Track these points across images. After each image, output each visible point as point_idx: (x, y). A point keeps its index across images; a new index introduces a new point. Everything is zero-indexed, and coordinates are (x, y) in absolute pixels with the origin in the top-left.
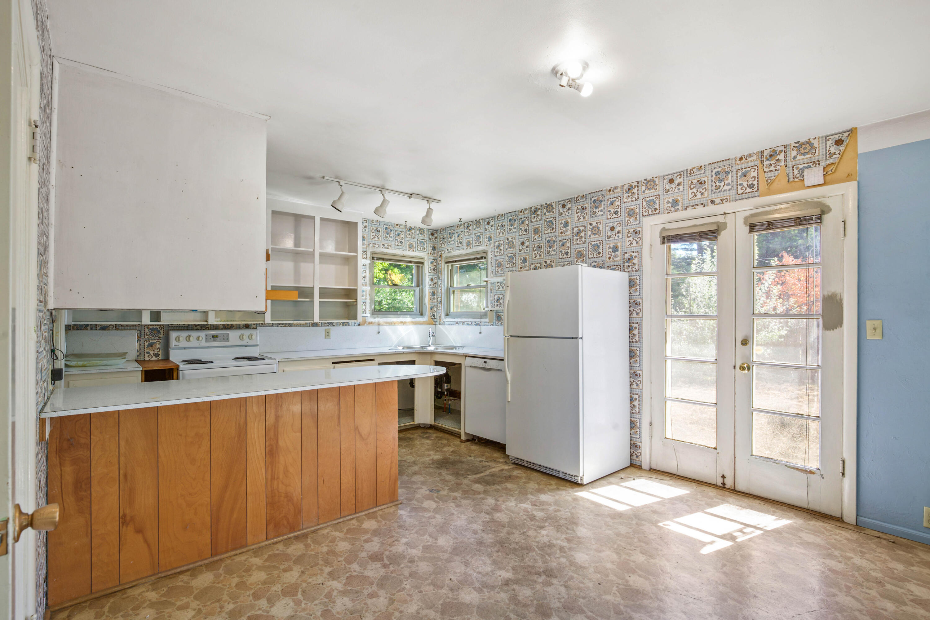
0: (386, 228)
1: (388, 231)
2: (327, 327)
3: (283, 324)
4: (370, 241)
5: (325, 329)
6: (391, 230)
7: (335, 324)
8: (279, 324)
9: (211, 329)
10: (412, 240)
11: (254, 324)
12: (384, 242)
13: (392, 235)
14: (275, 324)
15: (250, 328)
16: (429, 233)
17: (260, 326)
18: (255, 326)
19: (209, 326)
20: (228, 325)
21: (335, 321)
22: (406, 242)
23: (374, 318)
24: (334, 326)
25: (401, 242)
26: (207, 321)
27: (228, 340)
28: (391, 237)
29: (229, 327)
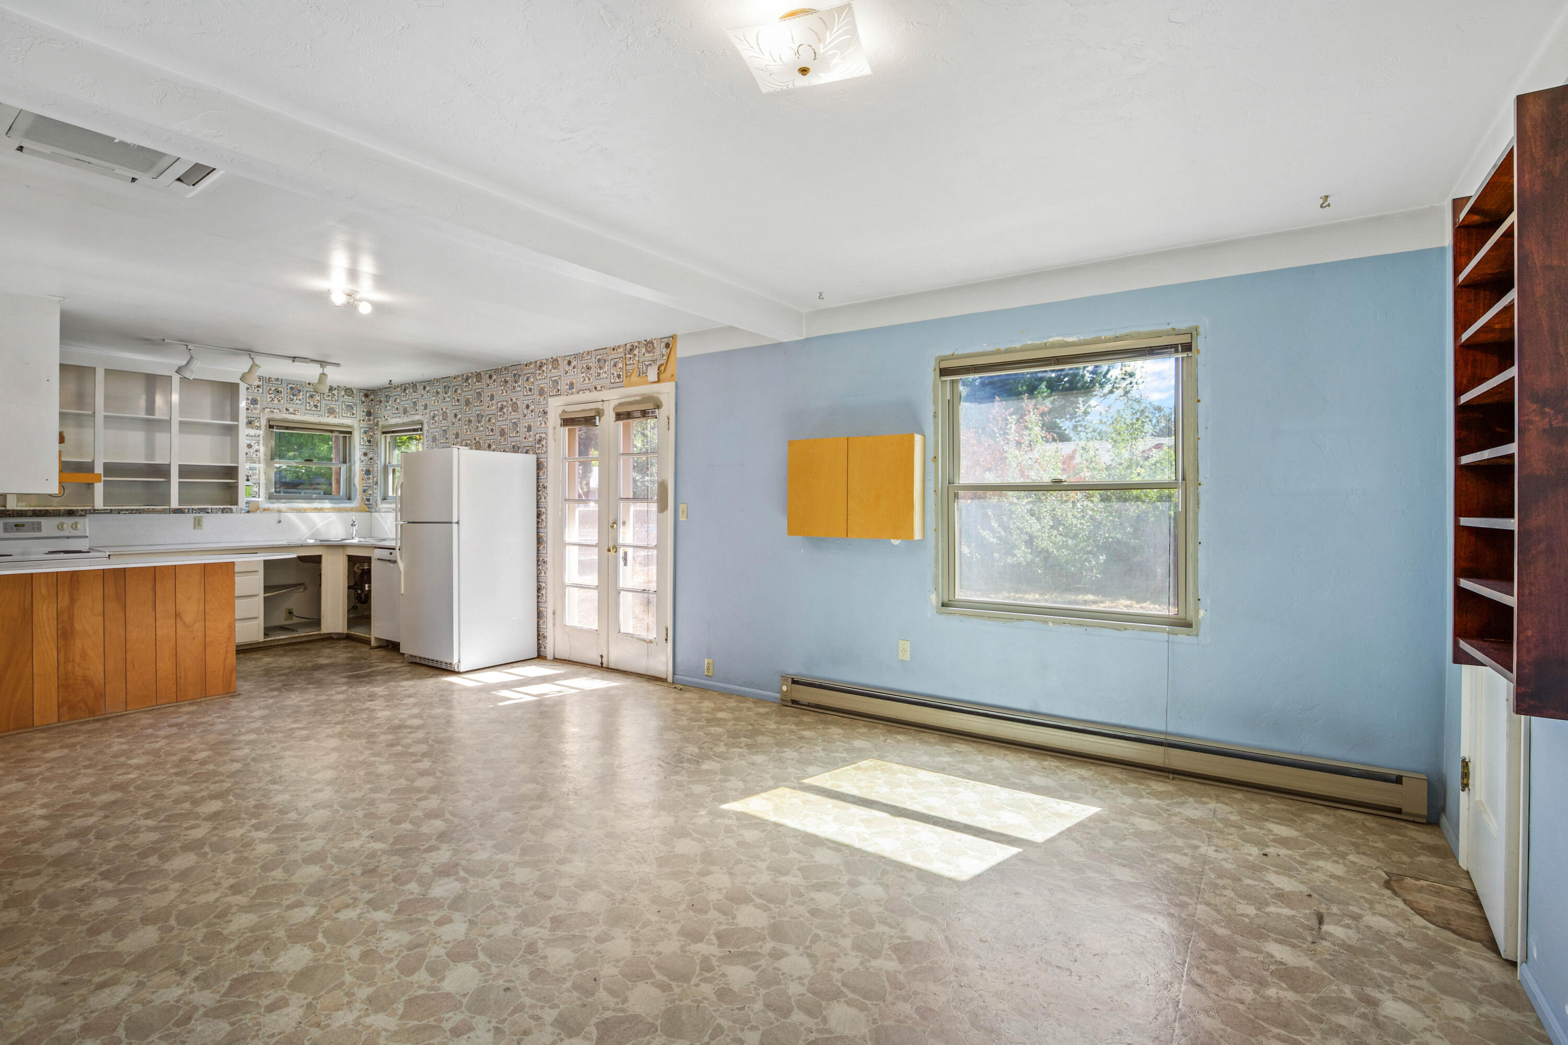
0: (292, 389)
1: (295, 391)
2: (197, 515)
3: (127, 510)
4: (265, 405)
5: (195, 517)
6: (300, 391)
7: (210, 511)
8: (122, 510)
9: (13, 516)
10: (334, 403)
11: (82, 510)
12: (288, 406)
13: (301, 397)
14: (115, 510)
15: (76, 516)
16: (361, 394)
17: (90, 513)
18: (83, 513)
19: (11, 512)
20: (40, 511)
21: (210, 507)
22: (323, 406)
23: (273, 503)
24: (208, 513)
25: (316, 406)
26: (5, 506)
27: (39, 529)
28: (300, 400)
29: (42, 513)
